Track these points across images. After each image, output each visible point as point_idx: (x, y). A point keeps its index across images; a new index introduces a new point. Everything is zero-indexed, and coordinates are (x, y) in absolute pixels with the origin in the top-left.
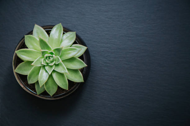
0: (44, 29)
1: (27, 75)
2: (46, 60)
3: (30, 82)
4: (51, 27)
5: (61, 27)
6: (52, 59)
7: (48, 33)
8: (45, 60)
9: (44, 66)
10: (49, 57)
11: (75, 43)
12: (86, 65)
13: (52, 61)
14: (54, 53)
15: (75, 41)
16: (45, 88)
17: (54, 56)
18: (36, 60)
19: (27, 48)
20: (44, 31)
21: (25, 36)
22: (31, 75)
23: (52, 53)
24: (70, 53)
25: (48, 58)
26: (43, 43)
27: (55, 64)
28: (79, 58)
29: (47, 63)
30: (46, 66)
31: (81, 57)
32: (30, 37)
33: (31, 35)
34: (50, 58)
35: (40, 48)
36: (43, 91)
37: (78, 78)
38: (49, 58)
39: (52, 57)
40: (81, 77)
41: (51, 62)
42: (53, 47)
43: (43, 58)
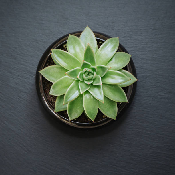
0: (96, 36)
1: (53, 83)
2: (84, 75)
5: (116, 43)
6: (90, 77)
7: (99, 43)
8: (83, 75)
9: (78, 81)
10: (89, 72)
11: (125, 68)
12: (127, 101)
13: (90, 79)
14: (96, 70)
17: (95, 73)
18: (73, 70)
19: (67, 51)
20: (95, 38)
21: (70, 35)
23: (94, 70)
25: (87, 73)
26: (89, 54)
27: (92, 84)
28: (123, 88)
29: (83, 79)
30: (81, 82)
31: (126, 89)
32: (75, 39)
33: (78, 38)
34: (90, 74)
37: (111, 113)
39: (93, 74)
40: (115, 113)
42: (98, 63)
43: (82, 71)
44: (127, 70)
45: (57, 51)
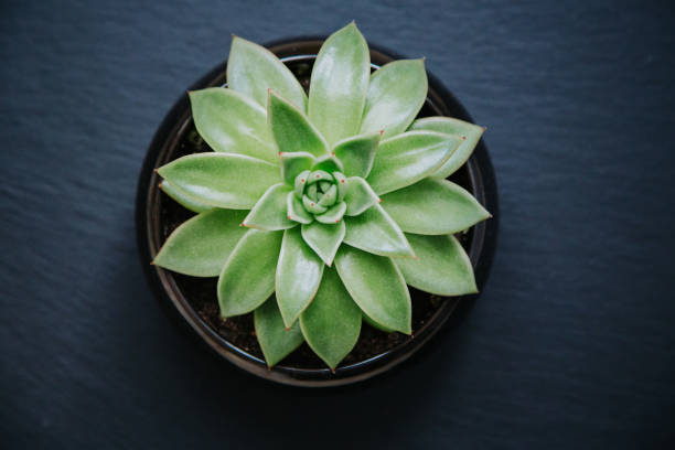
0: (280, 55)
1: (216, 278)
2: (305, 199)
3: (232, 308)
4: (313, 45)
5: (356, 42)
6: (331, 192)
7: (303, 72)
8: (301, 201)
9: (297, 229)
10: (318, 183)
11: (425, 112)
12: (486, 214)
13: (331, 203)
14: (339, 163)
15: (426, 102)
16: (303, 331)
17: (339, 176)
18: (261, 201)
19: (209, 149)
20: (278, 65)
21: (194, 95)
22: (234, 275)
23: (329, 166)
24: (411, 161)
25: (313, 190)
26: (288, 123)
27: (346, 218)
28: (452, 178)
29: (311, 215)
30: (307, 226)
31: (460, 177)
32: (216, 99)
33: (221, 90)
34: (324, 186)
35: (272, 146)
36: (292, 348)
37: (452, 278)
38: (320, 190)
39: (333, 182)
40: (464, 271)
41: (329, 208)
42: (332, 138)
43: (293, 189)
44: (432, 114)
45: (178, 167)
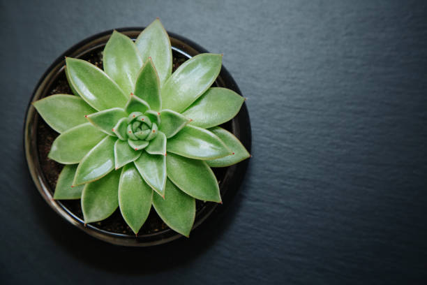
0: (173, 44)
1: (58, 134)
6: (144, 132)
7: (178, 60)
8: (127, 126)
9: (114, 139)
10: (142, 123)
11: (227, 126)
12: (219, 200)
13: (141, 138)
14: (159, 120)
15: (230, 121)
16: (83, 193)
17: (155, 127)
18: (105, 111)
20: (169, 49)
21: (115, 33)
23: (154, 118)
25: (137, 124)
27: (144, 151)
28: (213, 169)
29: (127, 137)
30: (120, 141)
31: (220, 172)
32: (124, 42)
33: (131, 41)
34: (144, 127)
36: (71, 198)
37: (181, 221)
38: (140, 127)
39: (150, 128)
41: (139, 139)
42: (166, 106)
43: (127, 117)
44: (230, 130)
45: (77, 64)
